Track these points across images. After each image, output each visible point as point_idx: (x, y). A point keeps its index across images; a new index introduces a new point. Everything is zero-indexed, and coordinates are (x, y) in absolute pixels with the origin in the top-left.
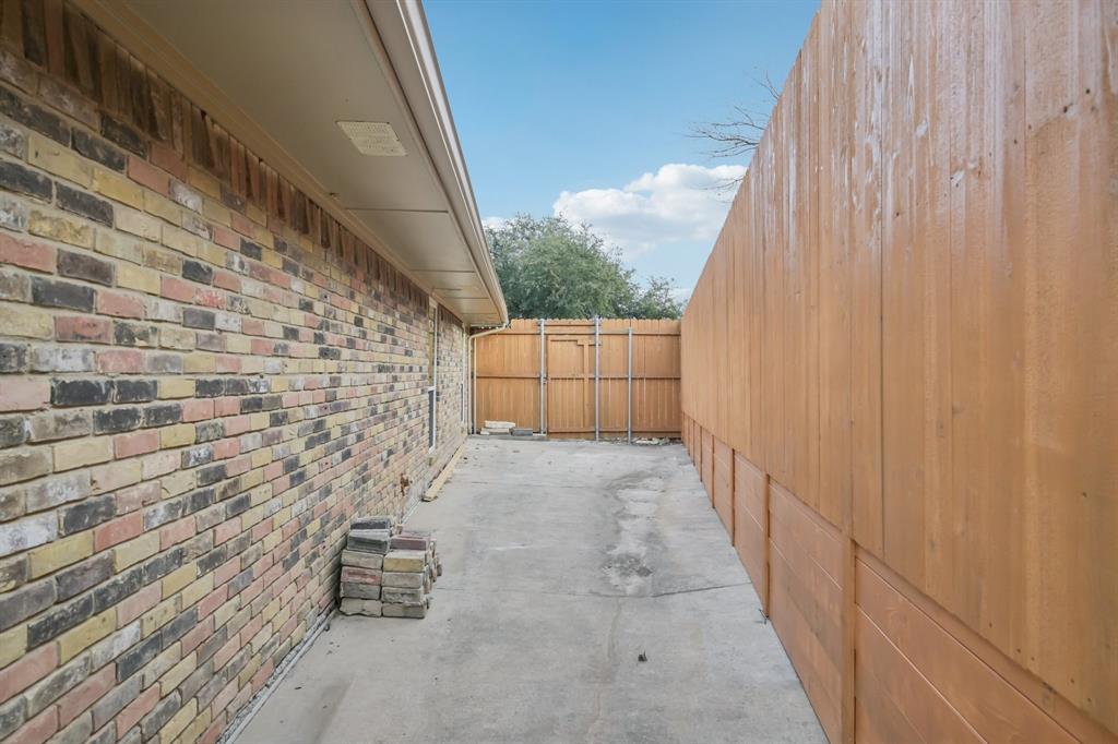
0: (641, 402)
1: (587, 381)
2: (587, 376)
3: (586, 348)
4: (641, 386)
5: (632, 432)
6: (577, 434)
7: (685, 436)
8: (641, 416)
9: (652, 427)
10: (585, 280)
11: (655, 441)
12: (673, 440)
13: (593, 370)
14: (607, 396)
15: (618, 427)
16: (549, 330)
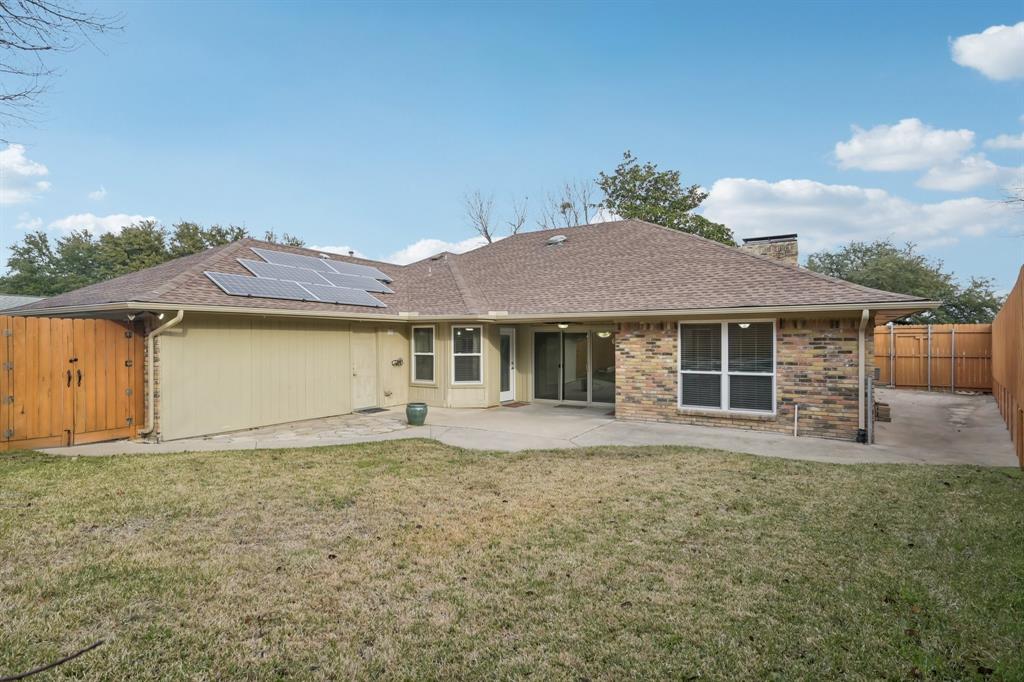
0: (961, 371)
1: (922, 359)
2: (922, 355)
3: (922, 341)
4: (962, 362)
5: (955, 388)
6: (915, 387)
7: (993, 391)
8: (961, 378)
9: (970, 385)
10: (912, 287)
11: (972, 393)
12: (986, 393)
13: (926, 351)
14: (936, 367)
15: (943, 384)
16: (896, 331)
